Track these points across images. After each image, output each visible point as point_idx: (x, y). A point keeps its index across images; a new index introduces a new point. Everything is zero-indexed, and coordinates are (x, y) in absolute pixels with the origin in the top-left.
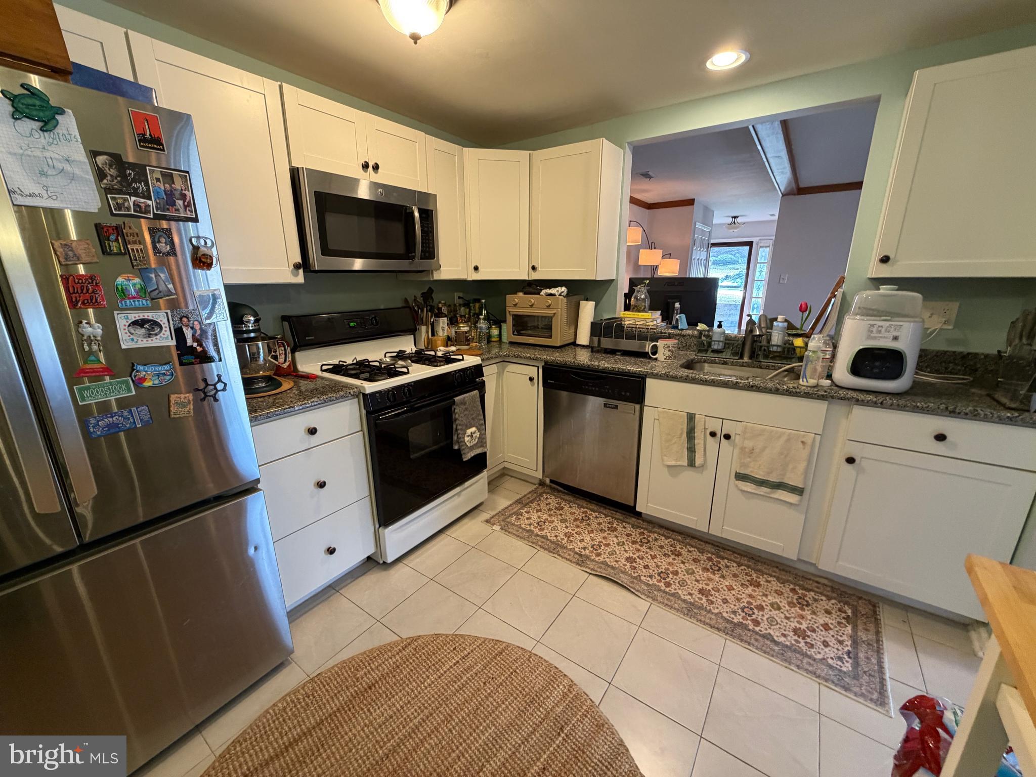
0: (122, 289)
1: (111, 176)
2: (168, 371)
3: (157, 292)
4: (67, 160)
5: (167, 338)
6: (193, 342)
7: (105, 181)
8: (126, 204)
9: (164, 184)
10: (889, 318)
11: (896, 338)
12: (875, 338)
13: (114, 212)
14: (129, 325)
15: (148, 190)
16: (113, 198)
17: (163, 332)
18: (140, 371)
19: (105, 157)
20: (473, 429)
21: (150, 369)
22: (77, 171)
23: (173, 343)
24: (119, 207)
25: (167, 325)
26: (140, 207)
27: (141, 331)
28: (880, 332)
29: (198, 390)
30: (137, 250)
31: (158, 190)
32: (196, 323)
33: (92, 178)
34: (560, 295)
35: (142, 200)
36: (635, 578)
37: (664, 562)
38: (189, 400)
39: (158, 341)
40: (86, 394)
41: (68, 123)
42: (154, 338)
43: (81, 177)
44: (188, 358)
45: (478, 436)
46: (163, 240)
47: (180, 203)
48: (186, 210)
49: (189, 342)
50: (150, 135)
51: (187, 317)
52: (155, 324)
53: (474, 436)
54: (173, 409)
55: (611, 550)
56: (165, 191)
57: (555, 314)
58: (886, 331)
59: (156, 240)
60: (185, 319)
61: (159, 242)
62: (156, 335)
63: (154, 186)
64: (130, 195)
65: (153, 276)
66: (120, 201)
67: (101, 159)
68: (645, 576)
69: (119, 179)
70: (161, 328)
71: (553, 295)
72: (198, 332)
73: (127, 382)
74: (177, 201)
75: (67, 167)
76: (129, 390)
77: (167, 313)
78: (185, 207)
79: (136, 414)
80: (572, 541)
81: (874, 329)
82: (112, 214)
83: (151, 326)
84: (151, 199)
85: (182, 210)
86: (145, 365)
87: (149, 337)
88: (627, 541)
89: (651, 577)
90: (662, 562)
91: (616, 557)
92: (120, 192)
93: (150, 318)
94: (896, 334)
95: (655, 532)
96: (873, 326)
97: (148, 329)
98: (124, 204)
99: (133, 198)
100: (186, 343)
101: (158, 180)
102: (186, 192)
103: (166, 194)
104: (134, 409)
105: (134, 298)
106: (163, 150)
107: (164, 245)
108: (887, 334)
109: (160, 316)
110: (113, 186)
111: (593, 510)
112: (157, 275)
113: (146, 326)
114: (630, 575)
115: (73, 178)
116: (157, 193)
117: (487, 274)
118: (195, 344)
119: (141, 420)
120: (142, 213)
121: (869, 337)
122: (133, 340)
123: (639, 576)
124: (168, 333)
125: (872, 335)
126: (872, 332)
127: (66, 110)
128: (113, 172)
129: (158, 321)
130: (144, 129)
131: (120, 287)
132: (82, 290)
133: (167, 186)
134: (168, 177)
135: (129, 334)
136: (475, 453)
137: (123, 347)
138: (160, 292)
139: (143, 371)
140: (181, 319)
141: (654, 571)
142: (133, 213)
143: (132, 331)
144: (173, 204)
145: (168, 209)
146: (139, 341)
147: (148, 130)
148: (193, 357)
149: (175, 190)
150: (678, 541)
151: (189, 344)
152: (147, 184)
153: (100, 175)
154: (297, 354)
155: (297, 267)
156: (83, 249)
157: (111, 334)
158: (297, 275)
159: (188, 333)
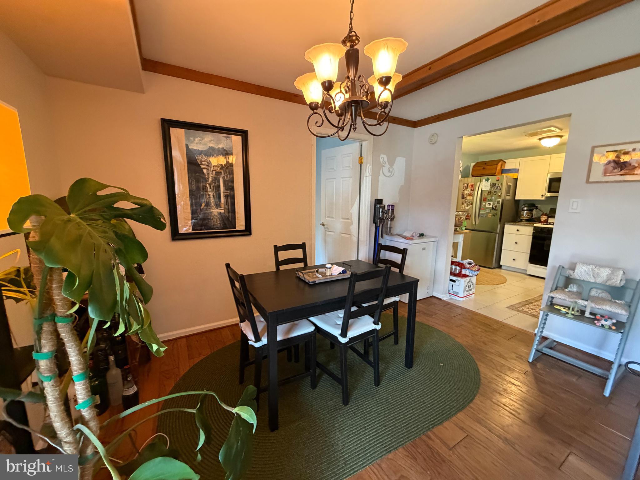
0: (489, 199)
3: (492, 200)
4: (488, 185)
14: (488, 204)
30: (492, 194)
32: (496, 204)
33: (490, 186)
38: (491, 215)
40: (481, 211)
41: (490, 181)
54: (489, 216)
60: (494, 204)
64: (493, 187)
67: (491, 184)
72: (496, 206)
73: (485, 211)
82: (491, 190)
104: (485, 214)
109: (492, 203)
113: (490, 204)
115: (488, 187)
116: (497, 187)
119: (485, 216)
120: (494, 189)
127: (490, 179)
132: (485, 199)
137: (486, 206)
146: (488, 206)
154: (549, 219)
155: (542, 196)
156: (486, 194)
157: (486, 204)
158: (542, 197)
159: (494, 206)
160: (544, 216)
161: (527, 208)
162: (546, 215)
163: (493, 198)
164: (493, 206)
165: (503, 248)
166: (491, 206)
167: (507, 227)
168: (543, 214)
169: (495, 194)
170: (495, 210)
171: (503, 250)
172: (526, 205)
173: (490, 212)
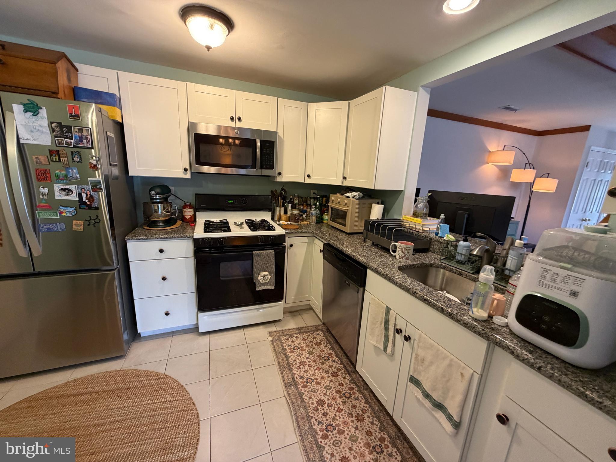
0: (57, 176)
1: (57, 131)
2: (73, 210)
3: (72, 177)
4: (41, 126)
5: (75, 197)
6: (86, 199)
7: (54, 133)
8: (62, 142)
9: (79, 133)
10: (569, 266)
11: (574, 294)
12: (548, 286)
13: (57, 145)
14: (59, 190)
15: (72, 136)
16: (57, 140)
17: (73, 194)
18: (61, 209)
19: (55, 124)
20: (266, 273)
21: (65, 209)
22: (44, 130)
23: (77, 199)
24: (59, 143)
25: (75, 191)
26: (68, 143)
27: (64, 193)
28: (555, 281)
29: (86, 220)
30: (64, 160)
31: (76, 136)
32: (88, 192)
33: (49, 132)
34: (353, 198)
35: (69, 140)
36: (308, 416)
37: (342, 419)
38: (81, 224)
39: (70, 197)
40: (40, 214)
41: (43, 112)
42: (69, 196)
43: (45, 132)
44: (83, 206)
45: (269, 278)
46: (77, 156)
47: (85, 141)
48: (87, 144)
49: (84, 199)
50: (75, 114)
51: (84, 189)
52: (70, 190)
53: (266, 277)
54: (74, 227)
55: (317, 388)
56: (79, 136)
57: (348, 210)
58: (563, 281)
59: (74, 156)
60: (83, 190)
61: (75, 157)
62: (70, 195)
63: (74, 134)
64: (65, 138)
65: (71, 171)
66: (60, 141)
67: (53, 125)
68: (316, 420)
69: (60, 132)
70: (73, 193)
71: (348, 197)
72: (89, 196)
73: (56, 213)
74: (84, 140)
75: (41, 129)
76: (57, 216)
77: (76, 187)
78: (87, 143)
79: (59, 226)
80: (300, 368)
81: (548, 276)
82: (57, 146)
83: (69, 191)
84: (72, 140)
85: (85, 144)
86: (63, 207)
87: (67, 196)
88: (334, 388)
89: (320, 423)
90: (340, 418)
91: (313, 395)
92: (60, 137)
93: (68, 188)
94: (575, 288)
95: (362, 393)
96: (547, 271)
97: (67, 192)
98: (61, 142)
99: (66, 139)
100: (83, 200)
101: (76, 132)
102: (88, 136)
103: (79, 137)
104: (58, 224)
105: (63, 179)
106: (79, 119)
107: (77, 158)
108: (562, 286)
109: (73, 187)
110: (57, 135)
111: (337, 356)
112: (72, 171)
113: (66, 191)
114: (307, 413)
115: (42, 132)
116: (76, 137)
117: (316, 179)
118: (87, 201)
119: (61, 229)
120: (68, 145)
121: (541, 284)
122: (60, 196)
123: (312, 417)
124: (75, 195)
125: (545, 282)
126: (545, 277)
127: (42, 107)
128: (58, 129)
129: (72, 189)
130: (72, 112)
131: (56, 175)
132: (42, 175)
133: (80, 134)
134: (81, 130)
135: (59, 193)
136: (266, 288)
137: (56, 198)
138: (73, 177)
139: (63, 209)
140: (82, 189)
141: (327, 420)
142: (65, 145)
143: (60, 192)
144: (82, 141)
145: (80, 144)
146: (63, 197)
147: (74, 112)
148: (85, 206)
149: (83, 135)
150: (373, 410)
151: (84, 200)
152: (72, 134)
153: (53, 130)
154: (197, 213)
155: (186, 170)
156: (43, 159)
157: (51, 192)
158: (186, 174)
159: (84, 196)
160: (189, 210)
161: (162, 196)
162: (190, 206)
163: (74, 172)
164: (80, 195)
165: (135, 297)
166: (74, 197)
167: (132, 246)
168: (185, 206)
169: (77, 159)
170: (90, 207)
171: (136, 302)
172: (158, 190)
173: (76, 217)
